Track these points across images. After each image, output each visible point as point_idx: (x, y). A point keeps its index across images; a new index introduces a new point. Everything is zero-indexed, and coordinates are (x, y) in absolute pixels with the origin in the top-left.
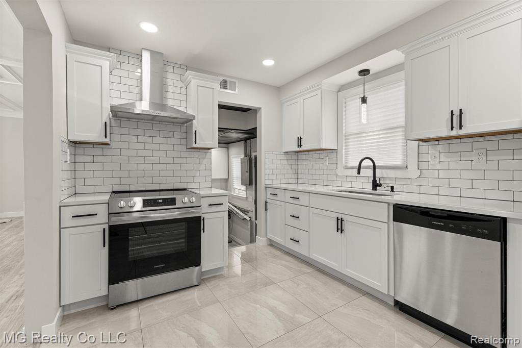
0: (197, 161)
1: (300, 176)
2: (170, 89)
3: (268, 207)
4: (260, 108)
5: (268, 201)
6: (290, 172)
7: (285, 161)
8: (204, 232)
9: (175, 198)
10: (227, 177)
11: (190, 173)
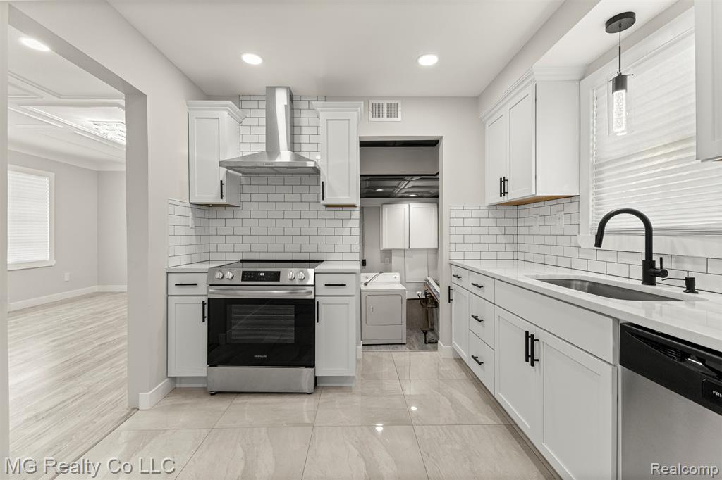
0: (339, 223)
1: (522, 248)
2: (305, 130)
3: (454, 296)
4: (442, 137)
5: (453, 286)
6: (501, 239)
7: (491, 222)
8: (318, 322)
9: (279, 272)
10: (436, 247)
11: (331, 240)
